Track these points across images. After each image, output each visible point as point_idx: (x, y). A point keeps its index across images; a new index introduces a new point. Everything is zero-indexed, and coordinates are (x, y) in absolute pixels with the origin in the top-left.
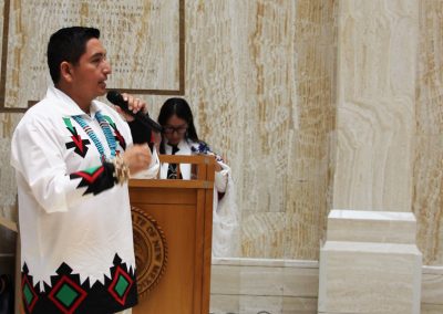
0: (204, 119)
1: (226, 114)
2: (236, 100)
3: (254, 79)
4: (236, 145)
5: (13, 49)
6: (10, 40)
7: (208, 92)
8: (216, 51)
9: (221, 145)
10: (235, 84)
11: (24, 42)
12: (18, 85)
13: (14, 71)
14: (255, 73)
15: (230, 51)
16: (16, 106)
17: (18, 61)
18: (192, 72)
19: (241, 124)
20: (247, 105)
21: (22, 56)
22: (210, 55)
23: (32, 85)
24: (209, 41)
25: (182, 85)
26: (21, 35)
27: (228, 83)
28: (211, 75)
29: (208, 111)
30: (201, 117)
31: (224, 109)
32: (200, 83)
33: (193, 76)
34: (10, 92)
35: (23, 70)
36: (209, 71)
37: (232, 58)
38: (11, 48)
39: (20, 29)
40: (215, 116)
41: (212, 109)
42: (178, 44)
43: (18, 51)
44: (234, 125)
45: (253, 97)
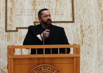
0: (82, 31)
1: (90, 29)
2: (94, 23)
3: (100, 16)
4: (94, 40)
5: (9, 8)
6: (8, 5)
7: (83, 21)
8: (85, 6)
9: (89, 40)
10: (93, 17)
11: (13, 5)
12: (12, 22)
13: (10, 16)
14: (100, 13)
15: (91, 5)
16: (11, 30)
17: (12, 13)
18: (77, 14)
19: (96, 33)
20: (98, 25)
21: (13, 11)
22: (83, 7)
23: (17, 21)
24: (83, 2)
25: (73, 19)
26: (12, 3)
27: (91, 17)
28: (84, 15)
29: (84, 28)
30: (81, 31)
31: (89, 27)
32: (80, 18)
33: (77, 15)
34: (9, 24)
35: (13, 16)
36: (83, 13)
37: (91, 8)
38: (8, 8)
39: (12, 1)
40: (86, 30)
41: (85, 27)
42: (71, 4)
43: (11, 9)
44: (93, 33)
45: (100, 23)
